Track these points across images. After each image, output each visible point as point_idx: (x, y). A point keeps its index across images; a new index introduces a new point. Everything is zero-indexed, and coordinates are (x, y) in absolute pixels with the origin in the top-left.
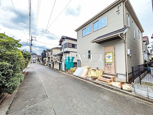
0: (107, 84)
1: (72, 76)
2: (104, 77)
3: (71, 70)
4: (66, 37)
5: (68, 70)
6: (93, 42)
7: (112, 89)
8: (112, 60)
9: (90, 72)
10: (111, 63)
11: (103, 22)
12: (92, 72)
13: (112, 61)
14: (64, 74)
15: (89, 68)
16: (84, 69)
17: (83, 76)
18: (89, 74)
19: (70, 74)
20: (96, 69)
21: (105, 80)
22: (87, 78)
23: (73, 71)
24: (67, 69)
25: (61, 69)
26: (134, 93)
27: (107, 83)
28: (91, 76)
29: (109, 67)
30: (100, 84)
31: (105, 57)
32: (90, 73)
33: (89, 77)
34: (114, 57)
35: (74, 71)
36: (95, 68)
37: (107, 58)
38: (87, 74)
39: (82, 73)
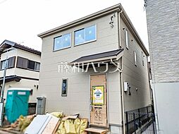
3: (20, 123)
5: (10, 124)
9: (63, 124)
10: (101, 105)
12: (67, 124)
13: (102, 102)
15: (62, 115)
16: (51, 118)
18: (60, 130)
23: (24, 124)
24: (8, 121)
29: (98, 112)
31: (91, 93)
32: (64, 127)
34: (105, 94)
35: (27, 125)
36: (74, 115)
37: (95, 96)
38: (57, 130)
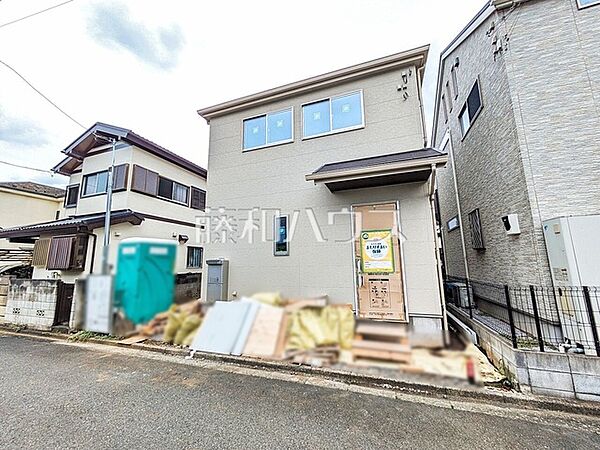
0: (405, 371)
1: (188, 361)
2: (366, 337)
3: (168, 327)
4: (130, 134)
5: (134, 328)
6: (316, 180)
7: (445, 391)
8: (390, 263)
9: (300, 321)
10: (386, 274)
11: (346, 108)
12: (310, 319)
13: (388, 266)
14: (116, 360)
15: (280, 300)
16: (259, 308)
17: (264, 347)
18: (295, 335)
19: (165, 352)
20: (321, 303)
21: (390, 352)
22: (298, 359)
23: (184, 325)
24: (127, 319)
25: (73, 323)
26: (529, 388)
27: (403, 366)
28: (311, 345)
29: (379, 290)
30: (380, 381)
31: (358, 248)
32: (302, 327)
33: (305, 353)
34: (396, 248)
35: (193, 328)
36: (316, 299)
37: (368, 254)
38: (288, 335)
39: (250, 333)
